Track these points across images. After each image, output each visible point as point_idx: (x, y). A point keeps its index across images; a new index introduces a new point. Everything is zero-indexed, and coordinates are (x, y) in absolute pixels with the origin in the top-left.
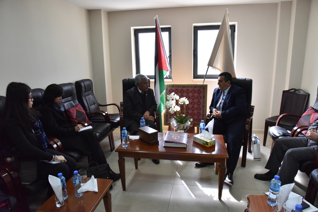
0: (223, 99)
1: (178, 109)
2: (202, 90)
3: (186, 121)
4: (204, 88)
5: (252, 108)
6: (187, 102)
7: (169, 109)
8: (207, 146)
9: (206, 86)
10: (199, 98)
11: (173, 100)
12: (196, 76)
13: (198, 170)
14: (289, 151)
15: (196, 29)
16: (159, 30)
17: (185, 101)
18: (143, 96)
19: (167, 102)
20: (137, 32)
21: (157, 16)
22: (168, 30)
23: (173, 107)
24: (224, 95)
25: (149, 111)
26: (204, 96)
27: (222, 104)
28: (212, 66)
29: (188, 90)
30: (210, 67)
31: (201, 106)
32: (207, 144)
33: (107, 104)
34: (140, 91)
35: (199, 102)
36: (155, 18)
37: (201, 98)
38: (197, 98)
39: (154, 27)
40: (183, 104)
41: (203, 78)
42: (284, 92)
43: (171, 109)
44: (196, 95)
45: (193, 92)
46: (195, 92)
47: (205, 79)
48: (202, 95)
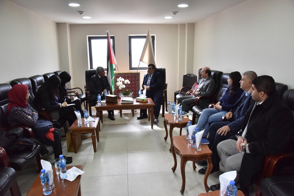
0: (150, 79)
1: (124, 86)
2: (137, 76)
3: (129, 93)
4: (138, 74)
5: (166, 85)
6: (129, 83)
7: (119, 87)
8: (143, 101)
9: (139, 73)
10: (135, 81)
11: (120, 81)
12: (131, 68)
13: (139, 121)
14: (183, 100)
15: (130, 38)
16: (109, 38)
17: (127, 81)
18: (101, 79)
19: (117, 83)
20: (90, 39)
21: (108, 30)
22: (113, 38)
23: (121, 86)
24: (151, 77)
25: (106, 89)
26: (138, 79)
27: (149, 82)
28: (142, 61)
29: (128, 76)
30: (141, 62)
31: (137, 86)
32: (144, 101)
33: (72, 88)
34: (100, 77)
35: (135, 83)
36: (107, 32)
37: (136, 80)
38: (134, 80)
39: (107, 36)
40: (127, 83)
41: (137, 69)
42: (184, 76)
43: (120, 87)
44: (133, 79)
45: (131, 77)
46: (132, 77)
47: (138, 70)
48: (137, 79)
